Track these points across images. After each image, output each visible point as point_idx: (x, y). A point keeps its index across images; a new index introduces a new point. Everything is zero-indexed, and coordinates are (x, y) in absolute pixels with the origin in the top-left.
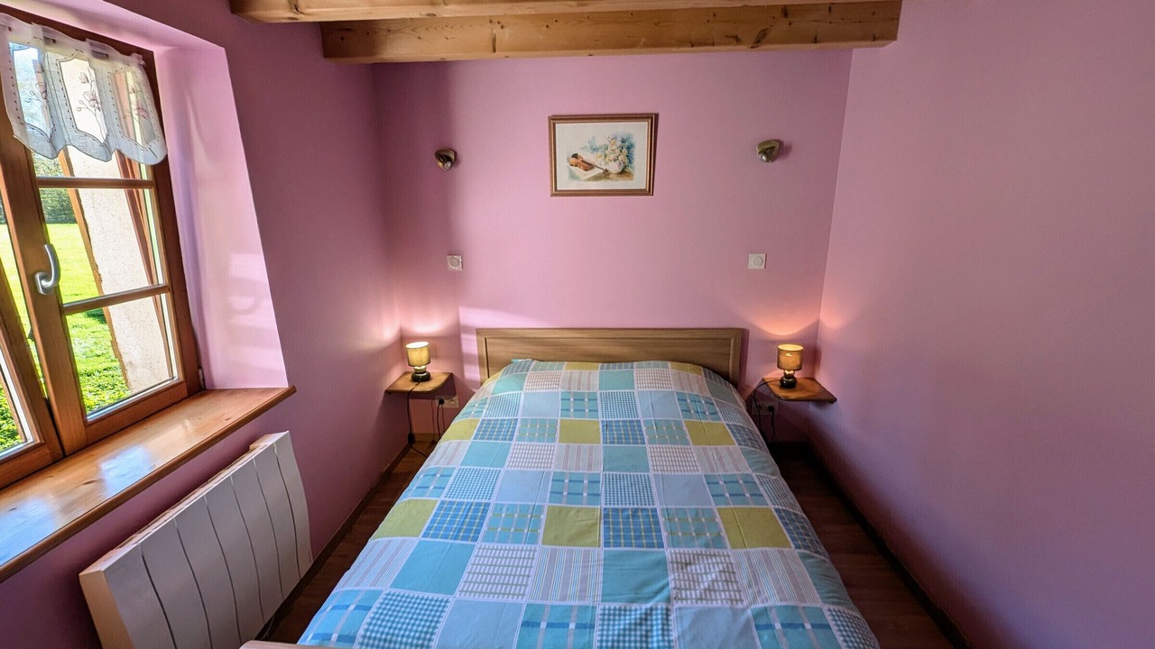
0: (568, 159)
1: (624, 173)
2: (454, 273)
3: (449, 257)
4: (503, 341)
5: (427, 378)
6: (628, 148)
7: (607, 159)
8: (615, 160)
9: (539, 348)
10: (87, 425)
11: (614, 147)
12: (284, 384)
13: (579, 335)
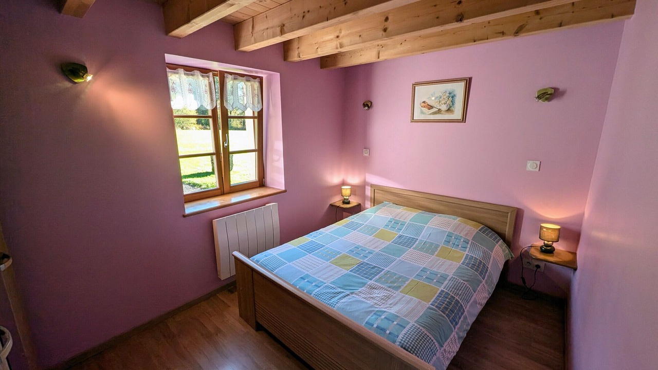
0: (420, 104)
1: (449, 110)
2: (365, 158)
3: (364, 150)
4: (381, 192)
5: (349, 203)
6: (452, 97)
7: (440, 104)
8: (445, 104)
9: (398, 199)
10: (230, 187)
11: (445, 97)
12: (283, 188)
13: (416, 195)
